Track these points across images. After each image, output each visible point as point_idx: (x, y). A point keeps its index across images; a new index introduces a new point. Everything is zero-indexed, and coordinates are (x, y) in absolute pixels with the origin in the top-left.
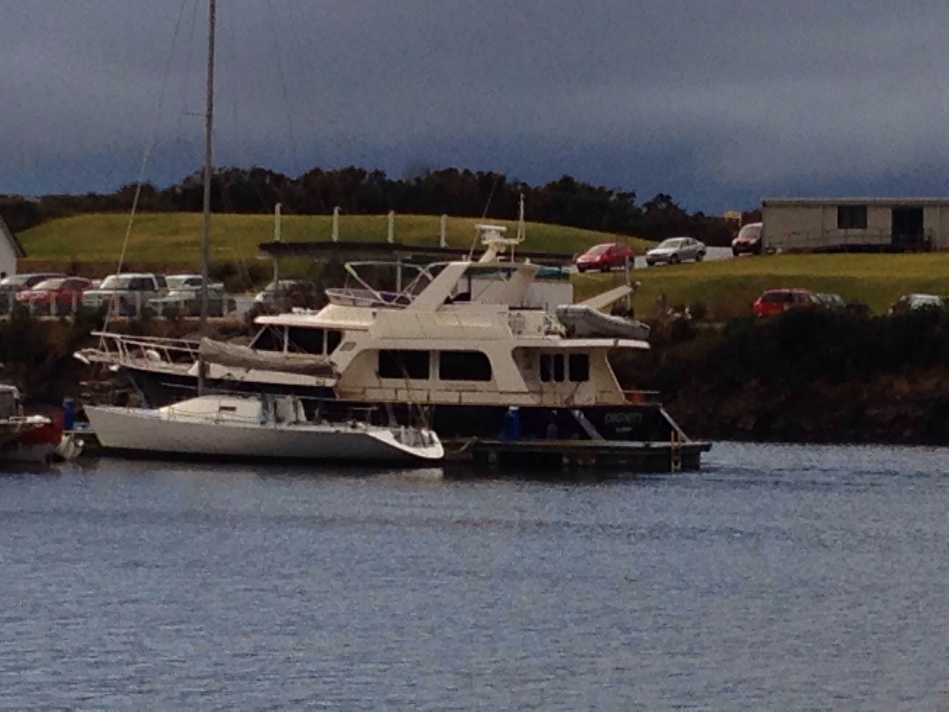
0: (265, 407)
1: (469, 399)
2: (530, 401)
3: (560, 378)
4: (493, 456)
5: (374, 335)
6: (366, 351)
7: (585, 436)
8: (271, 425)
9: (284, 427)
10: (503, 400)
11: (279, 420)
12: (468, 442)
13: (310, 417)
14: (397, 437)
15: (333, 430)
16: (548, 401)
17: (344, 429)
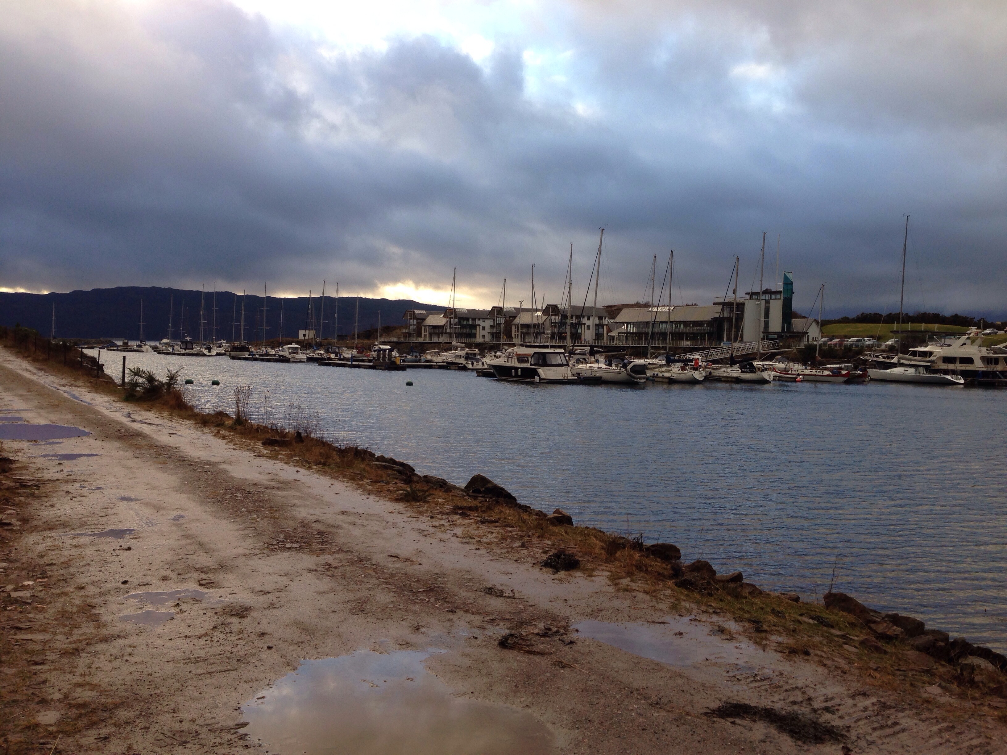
0: (916, 370)
1: (967, 369)
2: (984, 369)
3: (991, 364)
4: (976, 383)
5: (942, 353)
6: (940, 357)
7: (1000, 378)
8: (918, 374)
9: (921, 375)
10: (977, 369)
11: (920, 373)
12: (969, 379)
13: (926, 372)
14: (952, 378)
15: (935, 376)
16: (989, 369)
17: (938, 375)
